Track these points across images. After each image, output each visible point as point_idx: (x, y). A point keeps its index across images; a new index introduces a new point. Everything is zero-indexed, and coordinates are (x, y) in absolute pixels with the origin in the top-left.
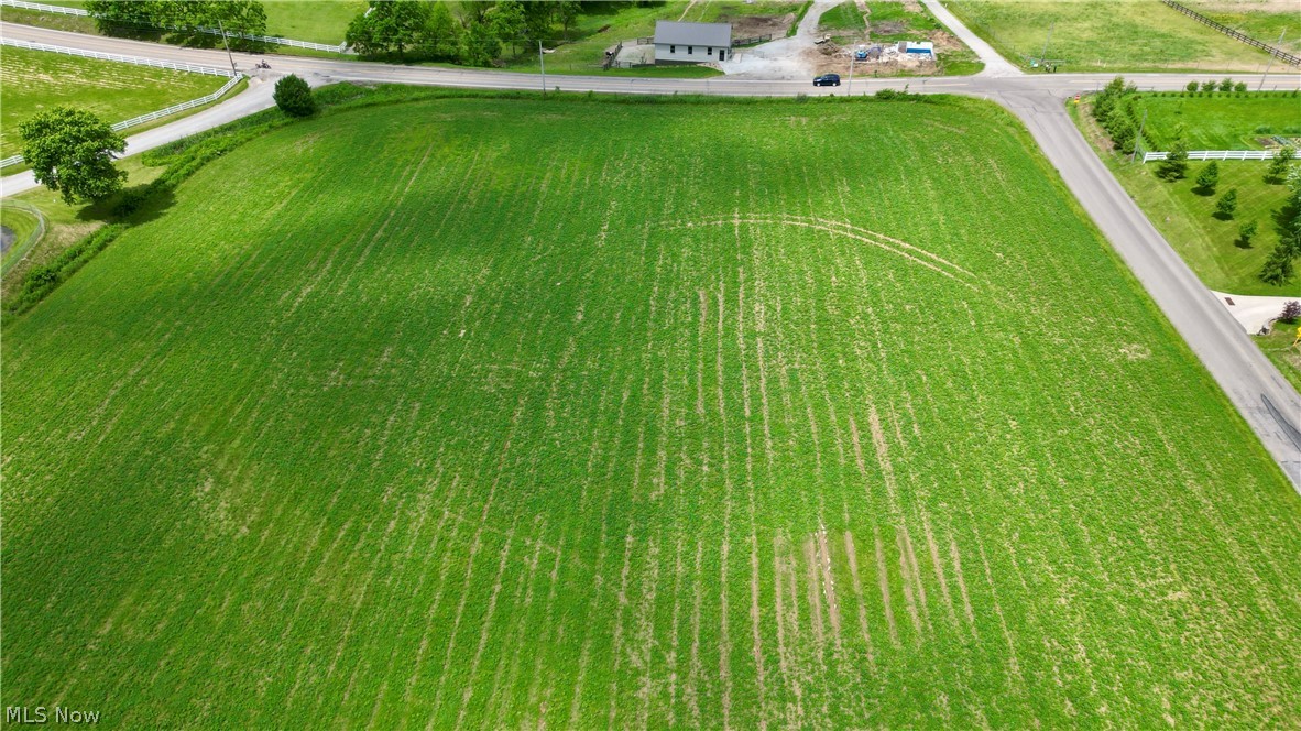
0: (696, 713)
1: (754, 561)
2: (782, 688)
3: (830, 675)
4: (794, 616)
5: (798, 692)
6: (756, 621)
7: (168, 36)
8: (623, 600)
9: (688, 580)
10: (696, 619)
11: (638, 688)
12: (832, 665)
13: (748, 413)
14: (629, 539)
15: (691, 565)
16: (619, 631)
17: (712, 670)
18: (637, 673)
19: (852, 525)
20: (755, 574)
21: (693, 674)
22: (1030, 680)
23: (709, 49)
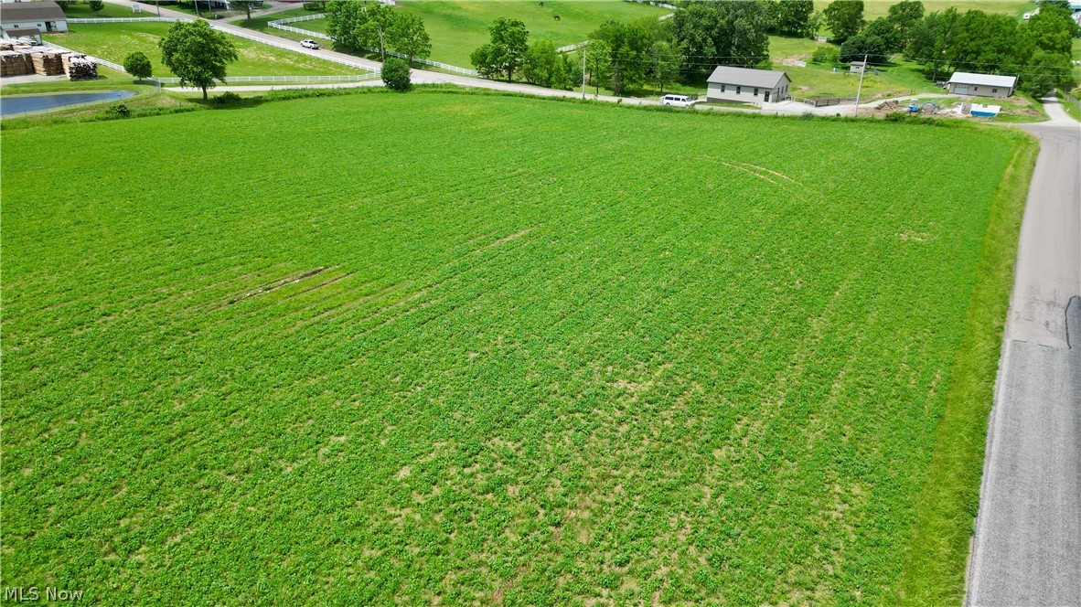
7: (370, 55)
23: (756, 91)
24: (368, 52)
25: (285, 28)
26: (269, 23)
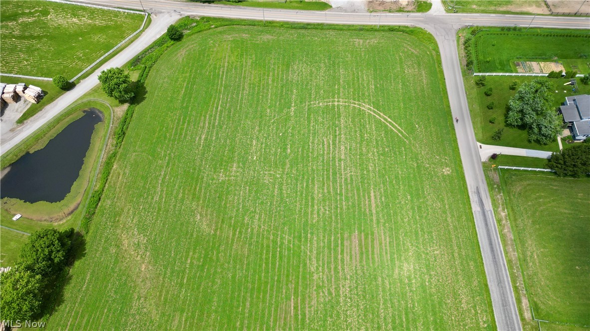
0: (326, 282)
1: (340, 242)
2: (345, 277)
3: (356, 273)
4: (349, 257)
5: (349, 278)
6: (340, 259)
8: (309, 253)
9: (324, 247)
10: (326, 258)
11: (313, 276)
12: (356, 271)
13: (339, 192)
14: (309, 235)
15: (324, 243)
16: (308, 262)
17: (330, 272)
18: (313, 273)
19: (364, 231)
20: (340, 245)
21: (325, 273)
22: (400, 274)
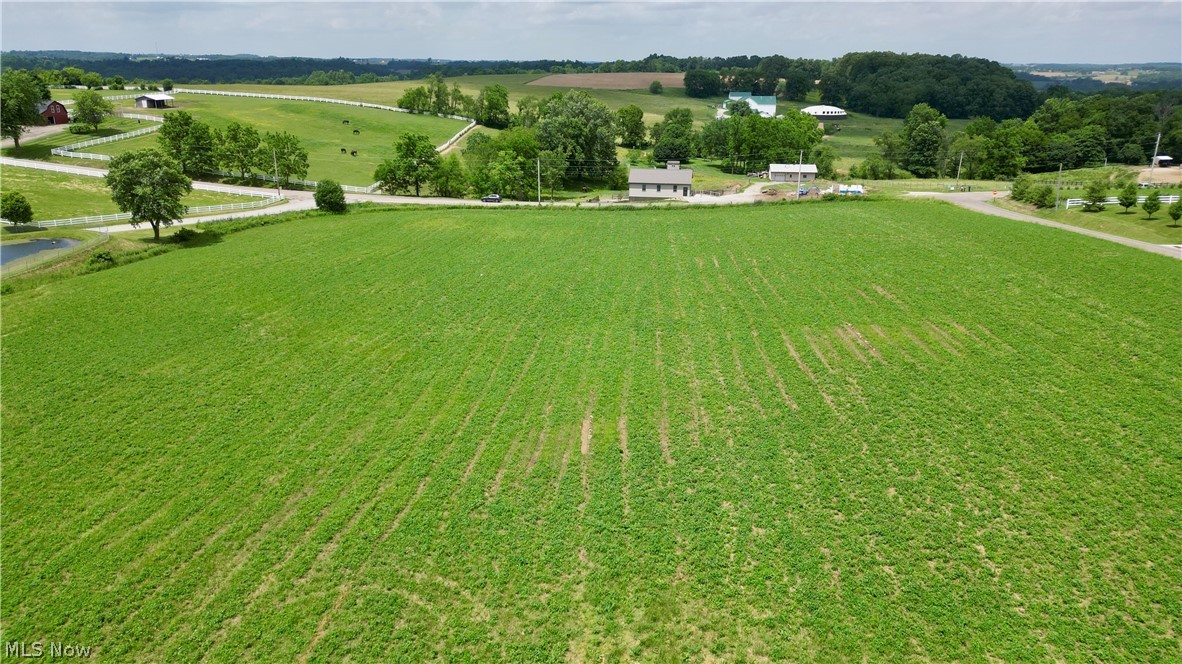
23: (675, 187)
24: (221, 177)
25: (71, 154)
26: (53, 151)
